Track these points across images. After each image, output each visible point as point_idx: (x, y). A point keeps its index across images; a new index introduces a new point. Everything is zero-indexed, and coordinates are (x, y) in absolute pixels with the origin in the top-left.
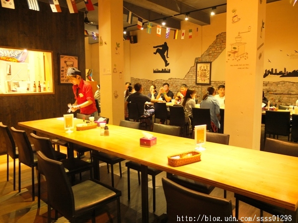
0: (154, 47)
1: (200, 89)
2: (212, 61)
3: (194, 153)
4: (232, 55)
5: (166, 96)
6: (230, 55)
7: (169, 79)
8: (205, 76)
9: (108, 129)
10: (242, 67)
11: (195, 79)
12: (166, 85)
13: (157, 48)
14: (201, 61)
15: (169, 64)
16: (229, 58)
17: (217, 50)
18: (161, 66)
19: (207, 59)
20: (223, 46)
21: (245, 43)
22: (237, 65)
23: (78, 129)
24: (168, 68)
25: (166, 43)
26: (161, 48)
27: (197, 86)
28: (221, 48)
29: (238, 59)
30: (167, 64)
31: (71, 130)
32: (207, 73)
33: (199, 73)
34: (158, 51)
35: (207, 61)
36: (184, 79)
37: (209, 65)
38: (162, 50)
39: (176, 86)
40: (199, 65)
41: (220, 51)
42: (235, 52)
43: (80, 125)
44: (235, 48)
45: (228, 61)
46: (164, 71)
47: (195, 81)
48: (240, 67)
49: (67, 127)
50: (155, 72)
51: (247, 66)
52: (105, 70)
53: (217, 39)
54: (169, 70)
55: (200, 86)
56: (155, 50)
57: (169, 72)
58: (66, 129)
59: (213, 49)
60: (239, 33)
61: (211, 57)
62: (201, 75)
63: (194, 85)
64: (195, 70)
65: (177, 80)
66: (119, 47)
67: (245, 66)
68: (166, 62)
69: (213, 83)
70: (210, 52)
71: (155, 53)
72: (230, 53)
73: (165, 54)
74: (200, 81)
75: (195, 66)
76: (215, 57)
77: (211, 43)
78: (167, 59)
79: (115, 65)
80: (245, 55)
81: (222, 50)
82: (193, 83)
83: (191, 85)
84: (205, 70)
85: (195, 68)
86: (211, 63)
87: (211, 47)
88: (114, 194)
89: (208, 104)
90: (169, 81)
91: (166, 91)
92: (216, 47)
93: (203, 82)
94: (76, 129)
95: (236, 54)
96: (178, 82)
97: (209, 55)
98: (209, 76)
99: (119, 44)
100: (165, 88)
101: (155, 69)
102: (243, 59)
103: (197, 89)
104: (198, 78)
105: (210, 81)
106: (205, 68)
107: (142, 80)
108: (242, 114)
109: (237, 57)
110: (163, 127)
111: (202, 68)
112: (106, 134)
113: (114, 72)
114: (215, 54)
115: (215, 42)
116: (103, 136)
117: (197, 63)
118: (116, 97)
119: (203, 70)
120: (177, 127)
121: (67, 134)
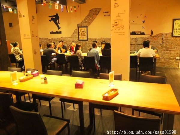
0: (49, 17)
1: (81, 43)
2: (88, 26)
3: (115, 90)
4: (115, 26)
5: (62, 49)
6: (113, 27)
7: (61, 37)
8: (84, 35)
9: (46, 79)
10: (121, 34)
11: (78, 37)
12: (62, 42)
13: (51, 18)
14: (81, 26)
15: (60, 28)
16: (113, 28)
17: (90, 19)
18: (55, 29)
19: (85, 25)
20: (94, 17)
21: (122, 20)
22: (118, 33)
23: (21, 81)
24: (60, 30)
25: (57, 14)
26: (54, 17)
27: (80, 42)
28: (93, 18)
29: (118, 29)
30: (59, 28)
31: (16, 82)
32: (85, 34)
33: (80, 34)
34: (52, 19)
35: (85, 26)
36: (71, 37)
37: (86, 28)
38: (55, 19)
39: (66, 42)
40: (80, 29)
41: (92, 20)
42: (116, 25)
43: (22, 78)
44: (116, 23)
45: (112, 30)
46: (57, 33)
47: (78, 38)
48: (120, 34)
49: (13, 81)
50: (51, 33)
51: (124, 33)
52: (25, 35)
53: (90, 12)
54: (61, 32)
55: (81, 41)
56: (50, 19)
57: (61, 33)
58: (13, 82)
59: (88, 19)
60: (119, 14)
61: (87, 23)
62: (82, 35)
63: (78, 41)
64: (78, 32)
65: (67, 38)
66: (34, 19)
67: (123, 33)
68: (58, 26)
69: (89, 39)
70: (86, 21)
71: (50, 21)
72: (113, 26)
73: (57, 21)
74: (81, 39)
75: (78, 29)
76: (89, 24)
77: (86, 15)
78: (58, 24)
79: (33, 32)
80: (122, 27)
81: (94, 19)
82: (77, 39)
83: (75, 41)
84: (84, 32)
85: (77, 30)
86: (87, 27)
87: (87, 17)
88: (66, 122)
89: (93, 53)
90: (61, 38)
91: (62, 46)
92: (90, 17)
93: (83, 39)
94: (19, 81)
95: (117, 26)
96: (67, 39)
97: (86, 22)
98: (86, 35)
99: (34, 17)
100: (61, 44)
101: (51, 31)
102: (121, 29)
103: (79, 43)
104: (80, 36)
105: (87, 38)
106: (84, 30)
107: (42, 38)
108: (121, 61)
109: (118, 28)
110: (78, 73)
111: (82, 30)
112: (46, 82)
113: (32, 36)
114: (89, 22)
115: (89, 15)
116: (44, 84)
117: (78, 27)
118: (35, 53)
119: (82, 32)
120: (89, 72)
121: (14, 86)
